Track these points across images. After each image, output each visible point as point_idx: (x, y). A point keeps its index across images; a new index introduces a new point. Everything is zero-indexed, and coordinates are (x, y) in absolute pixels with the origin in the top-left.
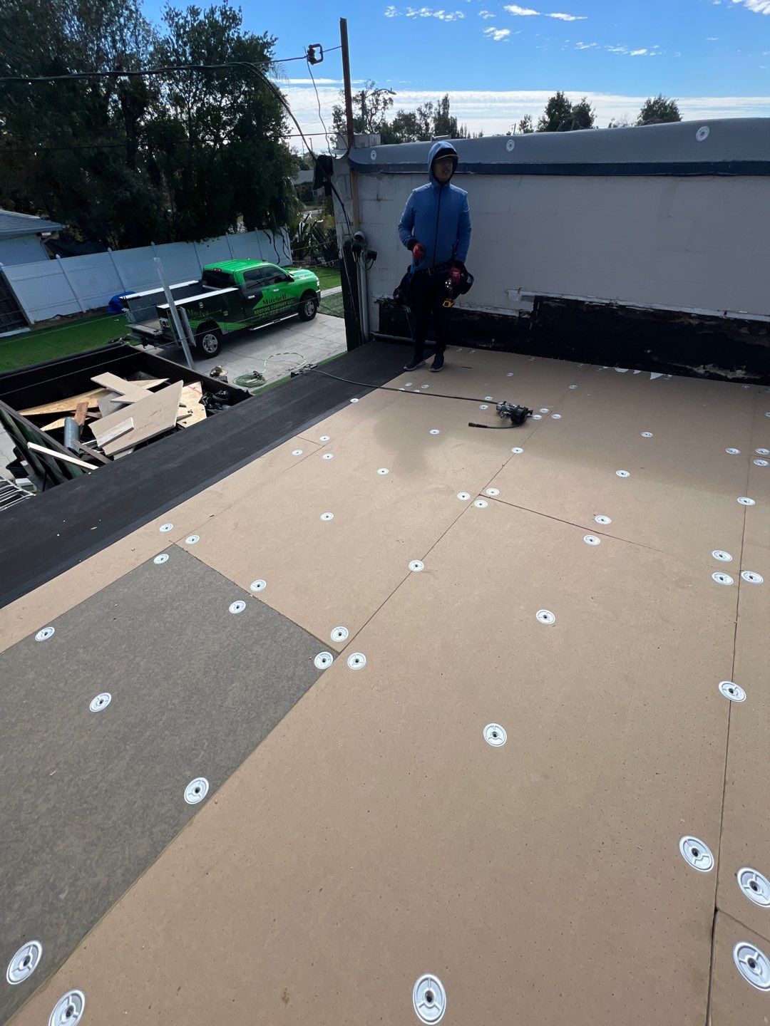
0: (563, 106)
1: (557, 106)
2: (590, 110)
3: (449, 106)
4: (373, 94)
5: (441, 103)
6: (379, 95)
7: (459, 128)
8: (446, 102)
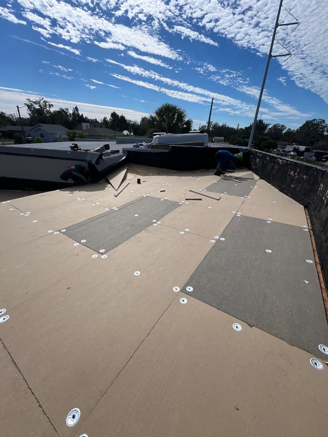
0: (116, 116)
1: (114, 115)
2: (125, 118)
3: (78, 110)
4: (43, 102)
5: (75, 108)
6: (46, 103)
7: (84, 117)
8: (76, 108)
